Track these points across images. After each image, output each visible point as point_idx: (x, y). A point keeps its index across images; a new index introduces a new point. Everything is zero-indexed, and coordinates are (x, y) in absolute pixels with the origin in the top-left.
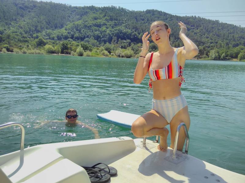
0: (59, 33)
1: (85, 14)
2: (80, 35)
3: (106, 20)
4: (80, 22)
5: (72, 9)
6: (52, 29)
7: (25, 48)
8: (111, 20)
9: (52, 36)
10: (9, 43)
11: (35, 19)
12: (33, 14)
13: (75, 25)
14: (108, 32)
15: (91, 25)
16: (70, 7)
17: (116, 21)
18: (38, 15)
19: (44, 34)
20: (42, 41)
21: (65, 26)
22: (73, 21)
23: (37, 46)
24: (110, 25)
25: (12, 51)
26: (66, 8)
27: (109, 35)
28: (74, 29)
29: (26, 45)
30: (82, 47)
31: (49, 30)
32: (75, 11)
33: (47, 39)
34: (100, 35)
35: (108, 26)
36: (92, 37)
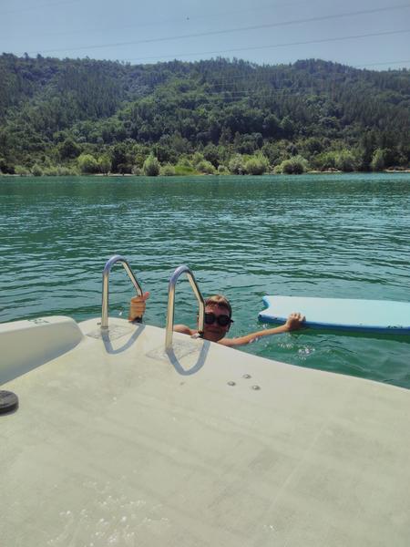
0: (106, 128)
1: (159, 80)
2: (151, 128)
3: (207, 90)
4: (149, 100)
5: (132, 70)
6: (91, 118)
7: (38, 164)
8: (218, 89)
9: (91, 135)
10: (5, 154)
11: (55, 98)
12: (50, 88)
13: (139, 108)
14: (211, 117)
15: (173, 103)
16: (128, 66)
17: (228, 92)
18: (62, 89)
19: (76, 130)
20: (72, 147)
21: (119, 111)
22: (135, 99)
23: (63, 158)
24: (216, 102)
25: (12, 172)
26: (118, 70)
27: (214, 124)
28: (138, 116)
29: (40, 156)
30: (155, 155)
31: (85, 122)
32: (139, 75)
33: (81, 141)
34: (194, 125)
35: (211, 104)
36: (176, 131)
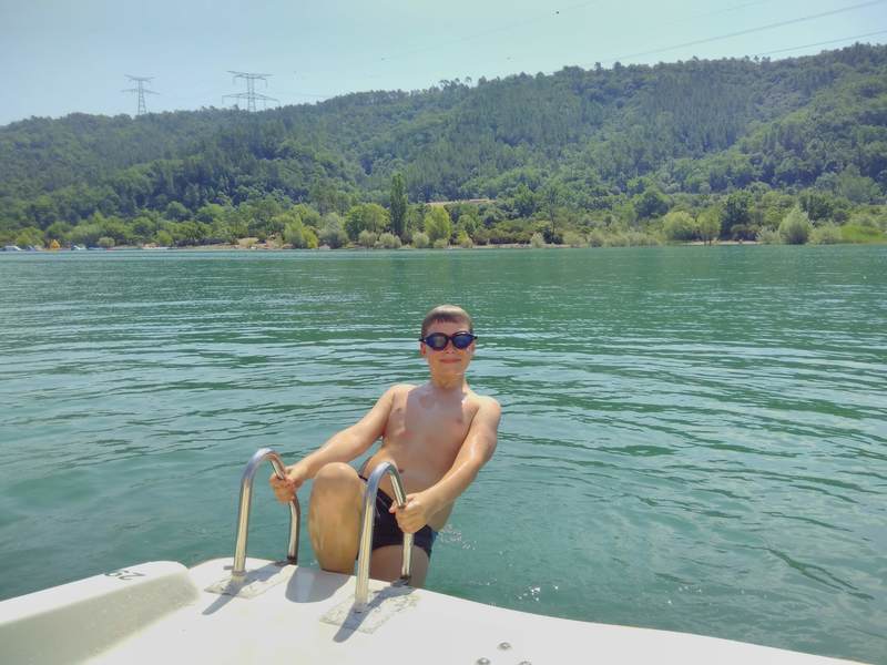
0: (717, 167)
1: (823, 81)
2: (801, 163)
4: (800, 116)
5: (772, 70)
6: (692, 153)
7: (600, 227)
9: (690, 180)
10: (553, 216)
11: (636, 126)
12: (630, 112)
13: (781, 131)
15: (845, 119)
16: (766, 64)
18: (648, 112)
19: (666, 174)
20: (655, 200)
21: (743, 139)
22: (773, 117)
23: (639, 218)
25: (559, 242)
26: (747, 73)
28: (777, 143)
29: (604, 216)
30: (805, 207)
31: (681, 160)
32: (784, 76)
33: (673, 191)
36: (850, 166)
